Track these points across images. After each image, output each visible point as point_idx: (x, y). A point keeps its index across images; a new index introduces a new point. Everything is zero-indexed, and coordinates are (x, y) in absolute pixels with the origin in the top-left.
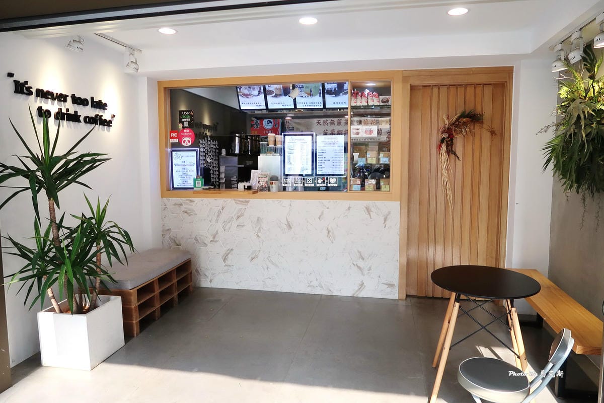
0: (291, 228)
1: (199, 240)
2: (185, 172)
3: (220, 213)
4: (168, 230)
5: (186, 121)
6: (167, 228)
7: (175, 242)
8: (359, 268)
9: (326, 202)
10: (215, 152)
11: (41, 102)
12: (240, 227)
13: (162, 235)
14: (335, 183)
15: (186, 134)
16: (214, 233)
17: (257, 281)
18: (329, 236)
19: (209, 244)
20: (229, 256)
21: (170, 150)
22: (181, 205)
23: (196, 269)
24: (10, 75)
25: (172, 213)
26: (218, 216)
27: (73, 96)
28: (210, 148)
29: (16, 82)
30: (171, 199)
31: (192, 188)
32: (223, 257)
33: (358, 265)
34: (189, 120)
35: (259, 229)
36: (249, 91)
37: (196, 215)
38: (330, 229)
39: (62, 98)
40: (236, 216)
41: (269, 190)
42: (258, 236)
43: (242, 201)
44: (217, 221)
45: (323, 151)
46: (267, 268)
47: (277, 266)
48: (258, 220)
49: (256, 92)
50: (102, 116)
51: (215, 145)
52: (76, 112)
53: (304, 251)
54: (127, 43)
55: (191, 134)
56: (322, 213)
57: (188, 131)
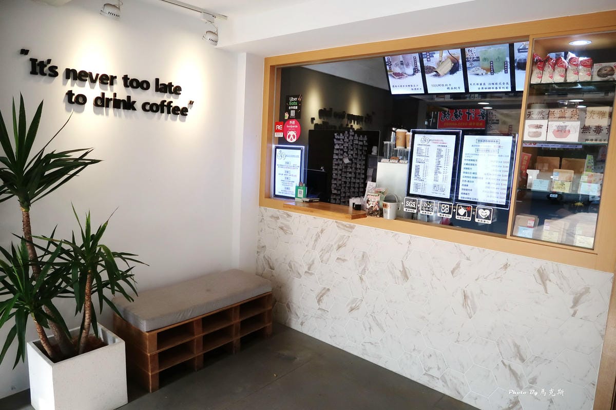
0: (408, 279)
1: (293, 267)
2: (288, 176)
3: (318, 237)
4: (263, 247)
5: (293, 110)
6: (263, 245)
7: (269, 264)
8: (513, 373)
9: (465, 248)
10: (361, 150)
11: (72, 85)
12: (340, 261)
13: (258, 252)
14: (488, 218)
15: (291, 127)
16: (310, 262)
17: (355, 342)
18: (465, 304)
19: (303, 276)
20: (325, 297)
21: (274, 146)
22: (278, 218)
23: (288, 304)
24: (24, 52)
25: (269, 227)
26: (316, 240)
27: (125, 78)
28: (352, 145)
29: (33, 61)
30: (268, 208)
31: (293, 198)
32: (318, 296)
33: (513, 368)
34: (296, 108)
35: (364, 269)
36: (401, 69)
37: (292, 234)
38: (469, 294)
39: (107, 80)
40: (337, 244)
41: (381, 215)
42: (361, 279)
43: (345, 226)
44: (314, 247)
45: (472, 162)
46: (370, 328)
47: (382, 328)
48: (363, 256)
49: (410, 71)
50: (172, 102)
51: (363, 141)
52: (129, 97)
53: (423, 318)
54: (202, 7)
55: (297, 127)
56: (458, 265)
57: (294, 122)
